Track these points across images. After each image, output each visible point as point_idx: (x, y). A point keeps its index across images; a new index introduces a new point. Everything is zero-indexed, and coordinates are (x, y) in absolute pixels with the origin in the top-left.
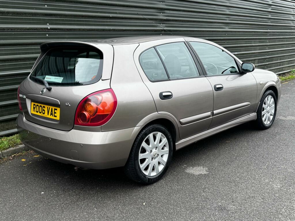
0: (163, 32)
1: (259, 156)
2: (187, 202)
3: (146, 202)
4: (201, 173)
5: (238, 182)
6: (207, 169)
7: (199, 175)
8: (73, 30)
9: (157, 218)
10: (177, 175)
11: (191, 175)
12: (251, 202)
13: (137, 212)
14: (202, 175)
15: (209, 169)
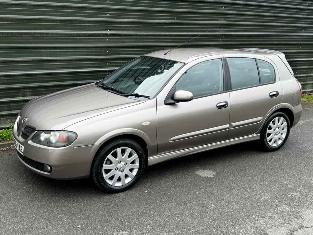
0: (223, 37)
1: (272, 170)
2: (180, 196)
3: (149, 191)
4: (207, 176)
5: (233, 188)
6: (215, 173)
7: (204, 177)
8: (131, 36)
9: (149, 203)
10: (186, 174)
11: (198, 176)
12: (232, 205)
13: (137, 196)
14: (207, 177)
15: (217, 174)
